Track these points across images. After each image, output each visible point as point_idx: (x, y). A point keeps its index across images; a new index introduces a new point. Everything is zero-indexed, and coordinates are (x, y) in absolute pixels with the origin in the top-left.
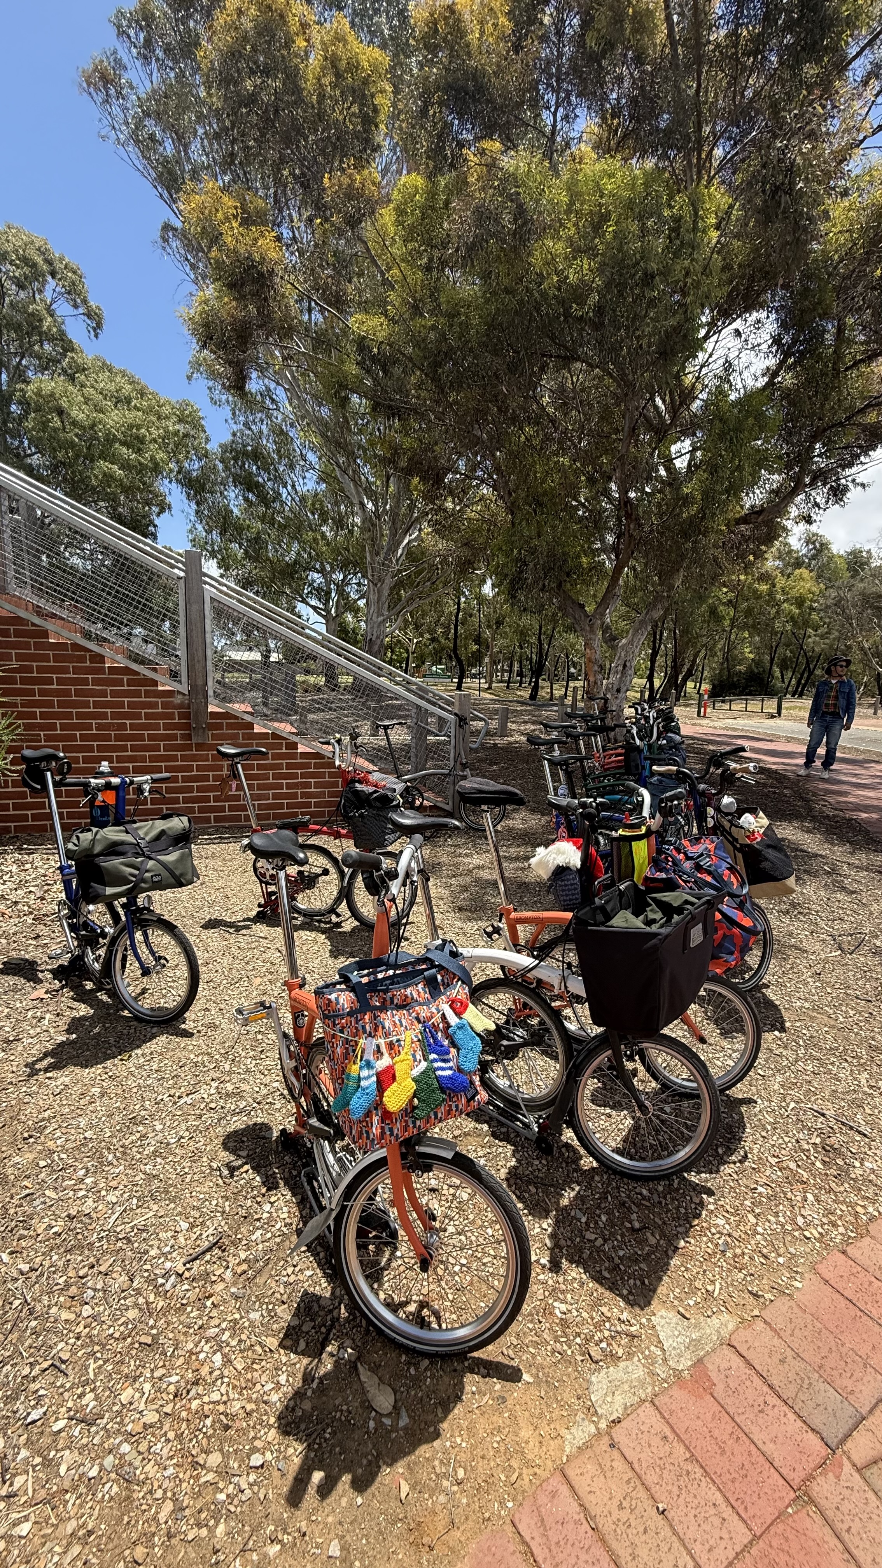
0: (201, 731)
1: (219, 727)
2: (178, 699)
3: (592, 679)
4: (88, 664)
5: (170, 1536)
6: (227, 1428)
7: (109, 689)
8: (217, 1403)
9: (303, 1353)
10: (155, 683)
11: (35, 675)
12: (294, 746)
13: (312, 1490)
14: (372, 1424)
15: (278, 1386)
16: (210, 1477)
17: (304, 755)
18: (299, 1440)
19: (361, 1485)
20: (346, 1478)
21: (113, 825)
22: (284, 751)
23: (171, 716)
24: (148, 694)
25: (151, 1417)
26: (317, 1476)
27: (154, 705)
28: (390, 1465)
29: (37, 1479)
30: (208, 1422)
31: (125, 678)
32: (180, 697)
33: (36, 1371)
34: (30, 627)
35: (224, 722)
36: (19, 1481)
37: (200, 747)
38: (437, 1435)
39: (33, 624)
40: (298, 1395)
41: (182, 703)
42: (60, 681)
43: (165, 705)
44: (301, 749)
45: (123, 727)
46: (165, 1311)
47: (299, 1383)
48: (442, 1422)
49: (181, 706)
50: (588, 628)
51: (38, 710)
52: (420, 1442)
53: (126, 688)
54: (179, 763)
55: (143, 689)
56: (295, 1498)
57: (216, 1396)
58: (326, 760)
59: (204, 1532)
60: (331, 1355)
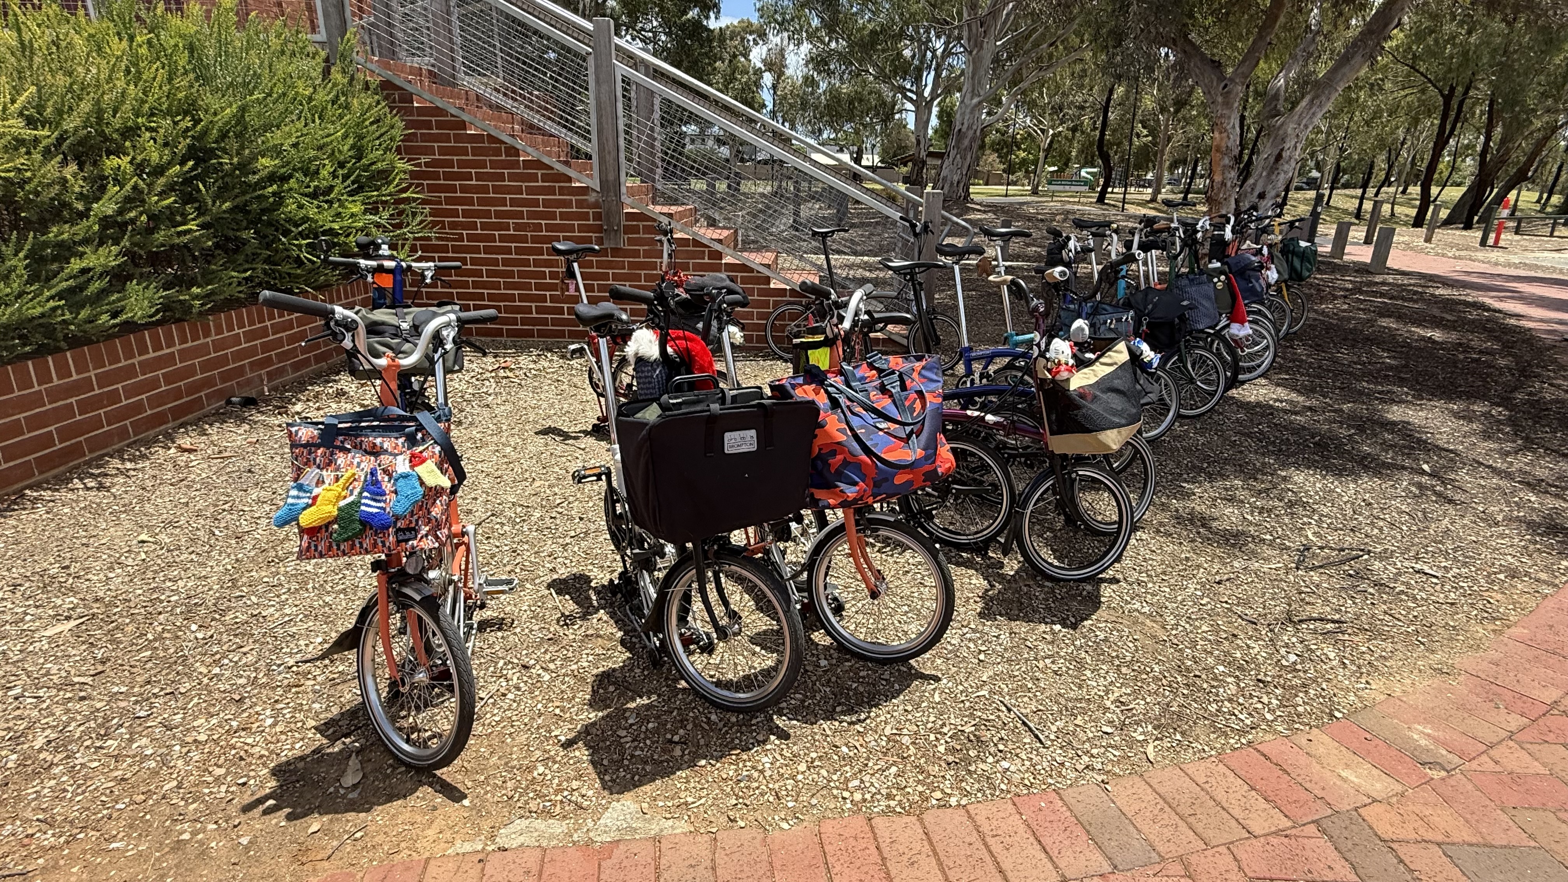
0: (613, 234)
1: (635, 230)
2: (592, 198)
3: (1218, 178)
4: (503, 157)
5: (164, 797)
6: (241, 759)
7: (524, 185)
8: (248, 744)
9: (326, 737)
10: (569, 179)
11: (456, 170)
12: (719, 255)
13: (261, 808)
14: (332, 789)
15: (293, 748)
16: (210, 779)
17: (730, 267)
18: (278, 781)
19: (290, 817)
20: (288, 810)
21: (387, 307)
22: (706, 261)
23: (585, 216)
24: (562, 192)
25: (202, 738)
26: (271, 802)
27: (568, 204)
28: (320, 814)
29: (119, 745)
30: (233, 752)
31: (540, 173)
32: (594, 194)
33: (162, 693)
34: (449, 118)
35: (641, 224)
36: (110, 742)
37: (616, 252)
38: (368, 811)
39: (452, 116)
40: (302, 758)
41: (597, 201)
42: (479, 177)
43: (580, 204)
44: (727, 260)
45: (538, 227)
46: (264, 686)
47: (308, 751)
48: (379, 805)
49: (596, 205)
50: (1220, 99)
51: (460, 208)
52: (354, 810)
53: (540, 184)
54: (595, 270)
55: (557, 185)
56: (247, 809)
57: (249, 741)
58: (755, 274)
59: (182, 803)
60: (344, 743)
